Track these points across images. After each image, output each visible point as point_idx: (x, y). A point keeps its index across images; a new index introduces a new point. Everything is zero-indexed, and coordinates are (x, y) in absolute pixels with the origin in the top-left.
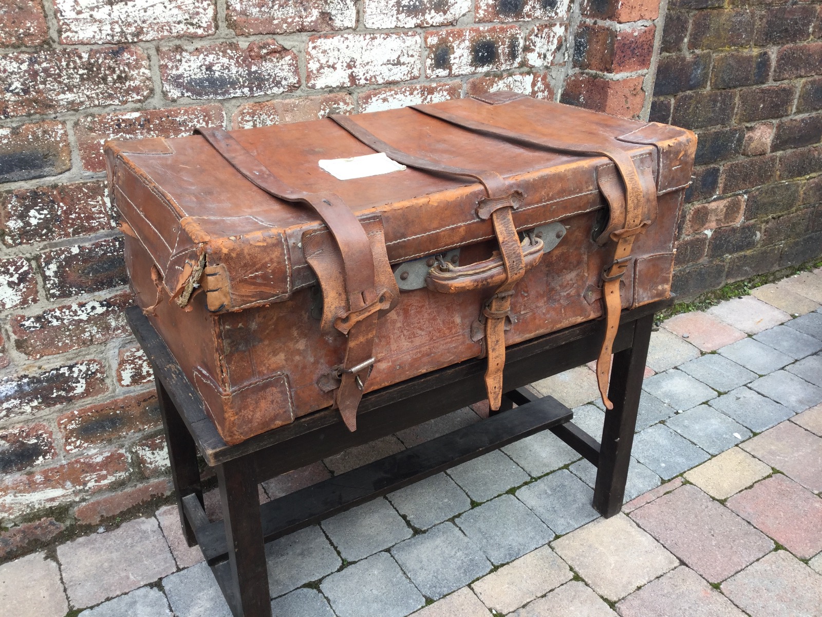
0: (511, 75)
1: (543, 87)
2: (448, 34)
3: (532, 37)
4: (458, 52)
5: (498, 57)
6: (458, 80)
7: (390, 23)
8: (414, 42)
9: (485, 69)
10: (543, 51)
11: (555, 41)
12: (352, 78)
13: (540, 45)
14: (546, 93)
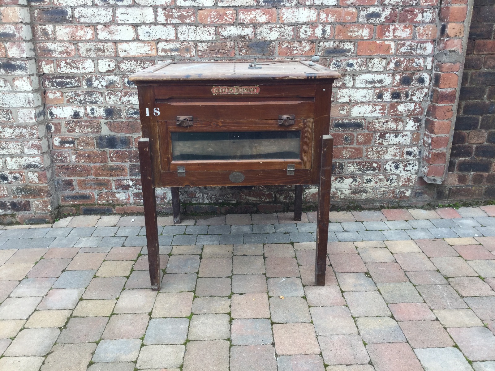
0: (406, 103)
1: (419, 107)
2: (383, 90)
3: (415, 92)
4: (386, 95)
5: (401, 97)
6: (386, 103)
7: (363, 86)
8: (371, 92)
9: (396, 100)
10: (419, 96)
11: (424, 94)
12: (350, 100)
13: (417, 94)
14: (420, 109)
